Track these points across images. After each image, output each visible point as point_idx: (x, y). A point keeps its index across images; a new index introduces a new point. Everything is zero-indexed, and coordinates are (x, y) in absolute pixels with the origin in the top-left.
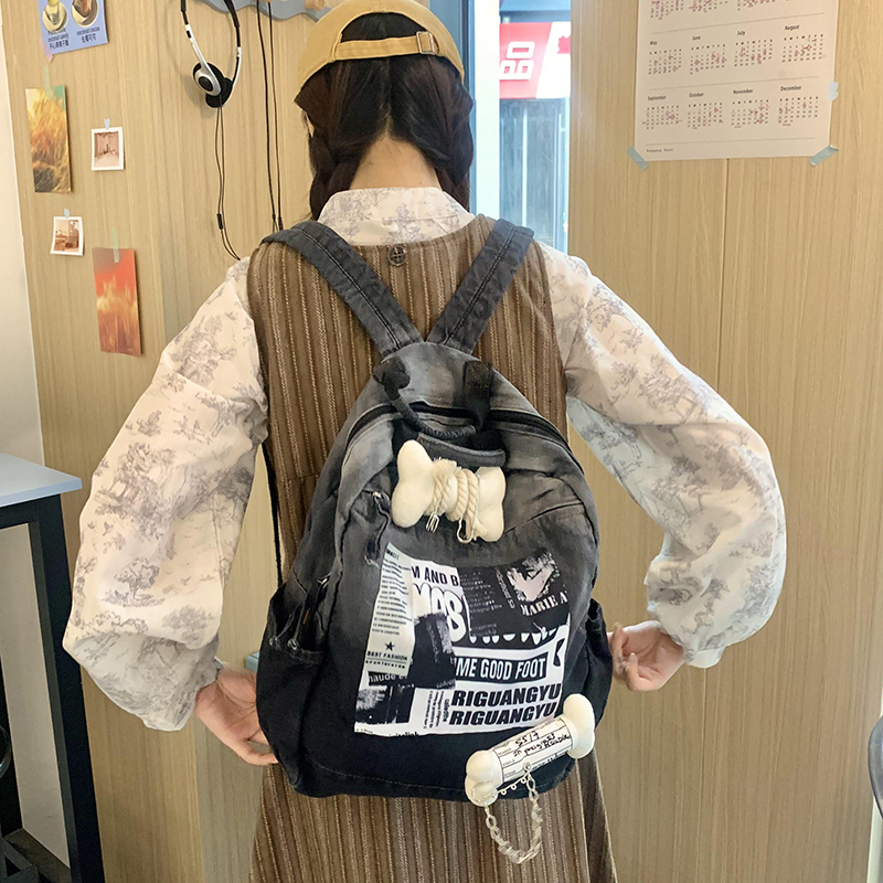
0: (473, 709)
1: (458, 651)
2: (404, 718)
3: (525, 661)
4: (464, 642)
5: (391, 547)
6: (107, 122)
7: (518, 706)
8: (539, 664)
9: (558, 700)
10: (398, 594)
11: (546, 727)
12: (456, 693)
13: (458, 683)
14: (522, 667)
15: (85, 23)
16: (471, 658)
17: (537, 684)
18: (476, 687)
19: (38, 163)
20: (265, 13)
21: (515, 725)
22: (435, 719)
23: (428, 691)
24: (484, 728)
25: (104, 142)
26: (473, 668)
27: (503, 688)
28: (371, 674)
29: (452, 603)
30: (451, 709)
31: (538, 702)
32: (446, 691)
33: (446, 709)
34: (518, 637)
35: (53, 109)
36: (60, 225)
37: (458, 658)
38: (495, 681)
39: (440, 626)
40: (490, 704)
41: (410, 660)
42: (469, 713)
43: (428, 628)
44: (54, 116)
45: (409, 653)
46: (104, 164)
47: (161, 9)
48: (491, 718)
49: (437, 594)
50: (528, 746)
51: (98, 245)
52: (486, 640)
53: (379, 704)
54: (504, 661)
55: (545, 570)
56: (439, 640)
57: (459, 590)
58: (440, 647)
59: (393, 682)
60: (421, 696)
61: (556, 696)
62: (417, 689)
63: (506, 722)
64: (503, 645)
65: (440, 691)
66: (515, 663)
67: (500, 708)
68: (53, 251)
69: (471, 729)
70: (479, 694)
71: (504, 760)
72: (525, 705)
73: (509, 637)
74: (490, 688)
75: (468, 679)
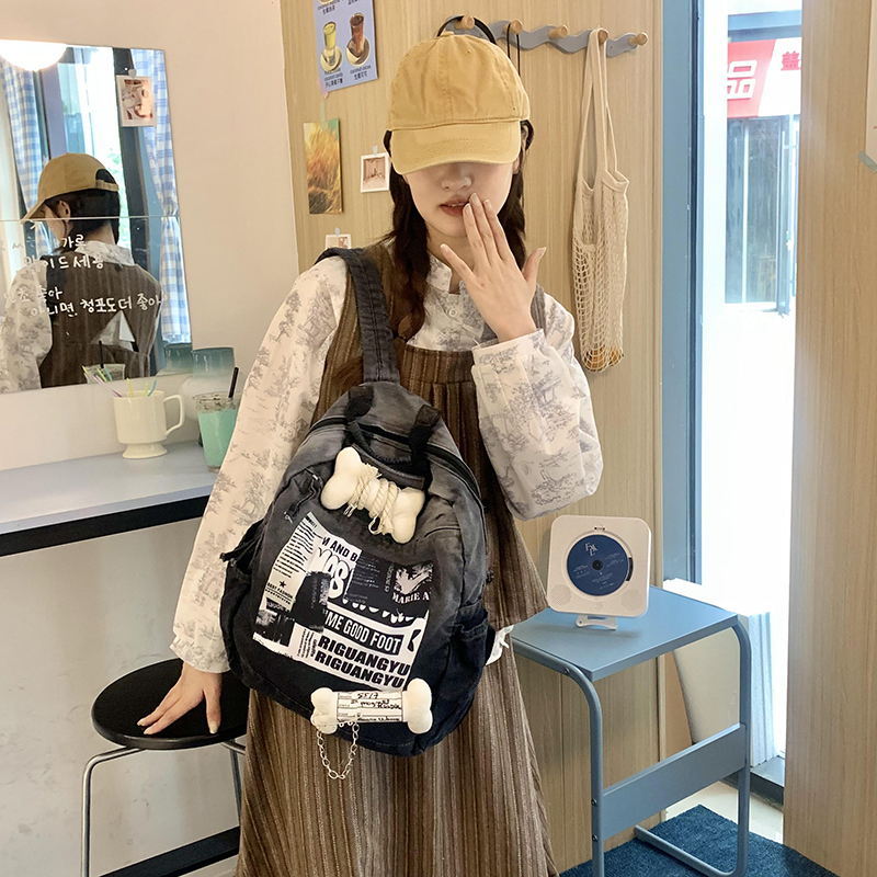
0: (334, 655)
1: (331, 606)
2: (285, 642)
3: (381, 634)
4: (337, 601)
5: (310, 515)
7: (369, 668)
8: (394, 642)
9: (406, 677)
10: (302, 550)
12: (323, 637)
13: (325, 630)
14: (378, 637)
16: (340, 615)
17: (390, 658)
18: (339, 639)
21: (364, 682)
22: (306, 652)
23: (304, 628)
24: (339, 673)
26: (339, 623)
27: (360, 648)
28: (269, 600)
29: (341, 570)
30: (318, 649)
31: (386, 672)
32: (315, 633)
33: (314, 647)
34: (380, 612)
35: (327, 140)
37: (329, 611)
38: (353, 639)
39: (324, 582)
40: (347, 656)
41: (294, 600)
42: (330, 657)
43: (315, 582)
44: (328, 146)
45: (294, 594)
48: (346, 668)
49: (334, 560)
50: (366, 701)
52: (355, 605)
53: (271, 625)
54: (364, 626)
55: (423, 575)
56: (319, 593)
57: (353, 565)
58: (319, 598)
59: (282, 612)
60: (298, 630)
61: (405, 674)
62: (296, 624)
64: (366, 614)
65: (312, 631)
66: (372, 631)
67: (355, 664)
69: (328, 669)
70: (339, 645)
71: (342, 702)
73: (373, 610)
74: (348, 643)
75: (333, 630)
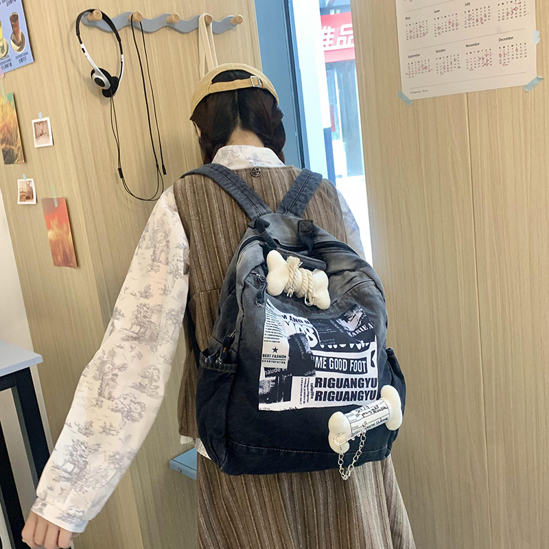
0: (328, 390)
1: (315, 353)
2: (288, 398)
3: (354, 360)
4: (317, 348)
5: (268, 301)
7: (354, 389)
8: (362, 364)
9: (376, 389)
11: (372, 404)
12: (317, 379)
13: (316, 372)
14: (353, 363)
16: (323, 357)
17: (363, 376)
18: (328, 375)
21: (353, 403)
22: (306, 397)
23: (301, 377)
24: (335, 403)
26: (325, 363)
27: (344, 376)
28: (266, 369)
29: (307, 329)
30: (315, 390)
31: (365, 389)
32: (310, 378)
33: (312, 390)
34: (348, 345)
37: (315, 356)
38: (338, 371)
39: (302, 339)
40: (338, 387)
41: (288, 358)
42: (326, 392)
43: (296, 341)
45: (287, 353)
48: (339, 397)
49: (298, 326)
50: (364, 412)
52: (330, 347)
53: (272, 389)
54: (342, 359)
55: (358, 315)
56: (303, 346)
57: (310, 325)
58: (304, 350)
59: (280, 373)
60: (297, 381)
61: (376, 386)
62: (293, 377)
63: (348, 400)
64: (339, 350)
65: (307, 378)
66: (349, 360)
67: (344, 390)
69: (327, 404)
70: (330, 379)
71: (351, 418)
72: (358, 389)
73: (343, 346)
74: (336, 376)
75: (322, 370)
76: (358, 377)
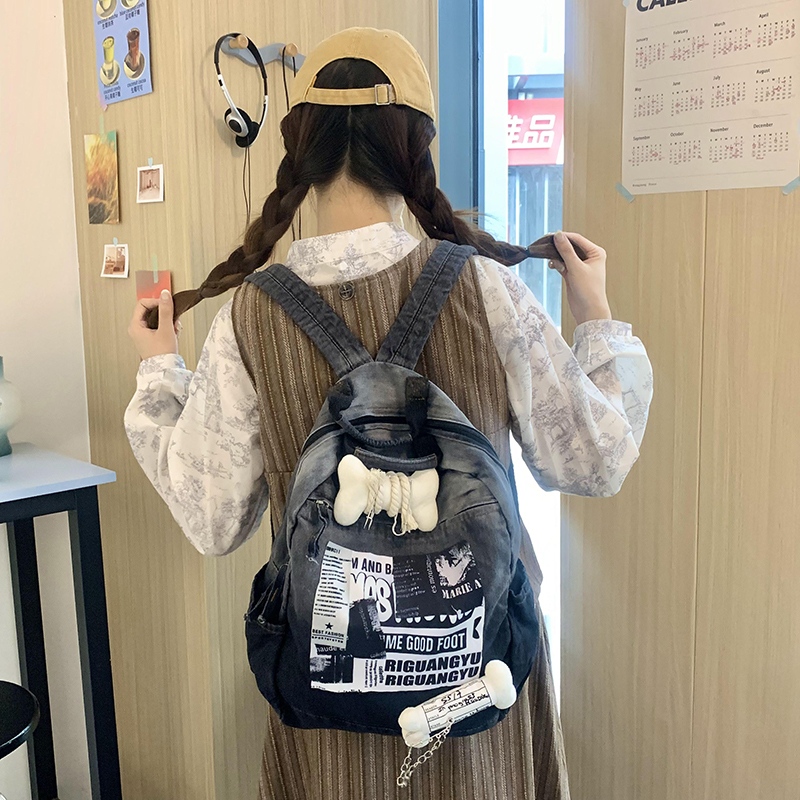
0: (404, 674)
1: (386, 630)
2: (349, 679)
3: (445, 637)
4: (390, 623)
5: (330, 544)
6: (150, 160)
7: (443, 671)
8: (459, 637)
9: (480, 664)
10: (336, 584)
11: (469, 687)
12: (388, 662)
13: (388, 654)
14: (442, 642)
15: (134, 76)
16: (397, 635)
17: (459, 653)
18: (404, 657)
19: (93, 198)
20: (289, 66)
21: (442, 685)
22: (374, 681)
23: (364, 660)
24: (415, 688)
25: (148, 178)
26: (400, 642)
28: (317, 646)
29: (382, 589)
30: (385, 674)
31: (461, 667)
32: (378, 660)
33: (380, 673)
34: (437, 618)
35: (106, 152)
36: (110, 252)
37: (386, 635)
38: (419, 652)
39: (370, 609)
40: (417, 670)
41: (346, 637)
42: (400, 677)
43: (361, 611)
44: (107, 158)
45: (345, 632)
46: (149, 197)
47: (198, 63)
48: (420, 681)
49: (370, 580)
50: (451, 704)
51: (141, 269)
52: (410, 620)
53: (327, 668)
54: (426, 637)
55: (464, 560)
56: (369, 621)
57: (391, 578)
59: (337, 652)
60: (359, 664)
61: (478, 661)
63: (434, 683)
64: (424, 624)
65: (374, 661)
66: (435, 639)
67: (427, 673)
68: (103, 275)
69: (403, 688)
70: (407, 662)
71: (430, 715)
72: (449, 670)
73: (429, 618)
74: (416, 658)
75: (396, 651)
76: (450, 655)
